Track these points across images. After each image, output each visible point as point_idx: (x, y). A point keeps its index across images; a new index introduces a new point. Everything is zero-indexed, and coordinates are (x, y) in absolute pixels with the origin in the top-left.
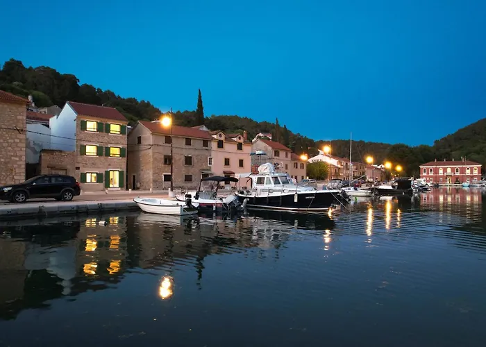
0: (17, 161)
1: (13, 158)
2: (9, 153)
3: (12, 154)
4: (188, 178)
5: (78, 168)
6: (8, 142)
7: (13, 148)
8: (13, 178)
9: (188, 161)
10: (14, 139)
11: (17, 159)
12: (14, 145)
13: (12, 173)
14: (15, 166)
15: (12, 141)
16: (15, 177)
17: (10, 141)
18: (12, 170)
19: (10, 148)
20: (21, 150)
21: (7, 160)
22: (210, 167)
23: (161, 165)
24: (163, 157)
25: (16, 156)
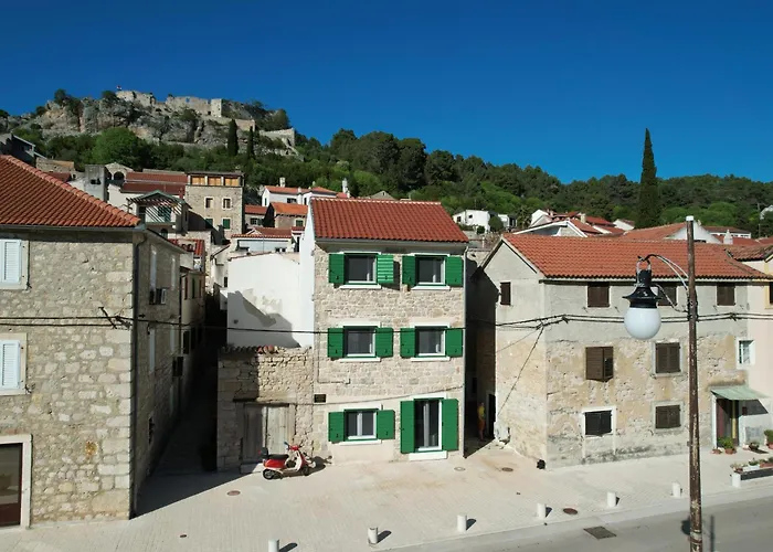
0: (105, 417)
1: (95, 408)
2: (83, 395)
3: (93, 395)
4: (667, 418)
5: (320, 399)
6: (79, 360)
7: (95, 377)
8: (95, 472)
9: (667, 358)
10: (96, 347)
11: (107, 410)
12: (97, 367)
13: (90, 457)
14: (101, 432)
15: (92, 354)
16: (101, 469)
17: (84, 355)
18: (91, 446)
19: (86, 378)
20: (119, 381)
21: (77, 417)
22: (743, 373)
23: (576, 379)
24: (581, 354)
25: (103, 401)
